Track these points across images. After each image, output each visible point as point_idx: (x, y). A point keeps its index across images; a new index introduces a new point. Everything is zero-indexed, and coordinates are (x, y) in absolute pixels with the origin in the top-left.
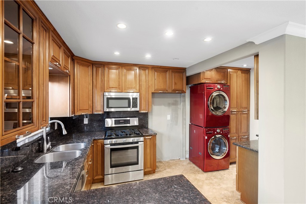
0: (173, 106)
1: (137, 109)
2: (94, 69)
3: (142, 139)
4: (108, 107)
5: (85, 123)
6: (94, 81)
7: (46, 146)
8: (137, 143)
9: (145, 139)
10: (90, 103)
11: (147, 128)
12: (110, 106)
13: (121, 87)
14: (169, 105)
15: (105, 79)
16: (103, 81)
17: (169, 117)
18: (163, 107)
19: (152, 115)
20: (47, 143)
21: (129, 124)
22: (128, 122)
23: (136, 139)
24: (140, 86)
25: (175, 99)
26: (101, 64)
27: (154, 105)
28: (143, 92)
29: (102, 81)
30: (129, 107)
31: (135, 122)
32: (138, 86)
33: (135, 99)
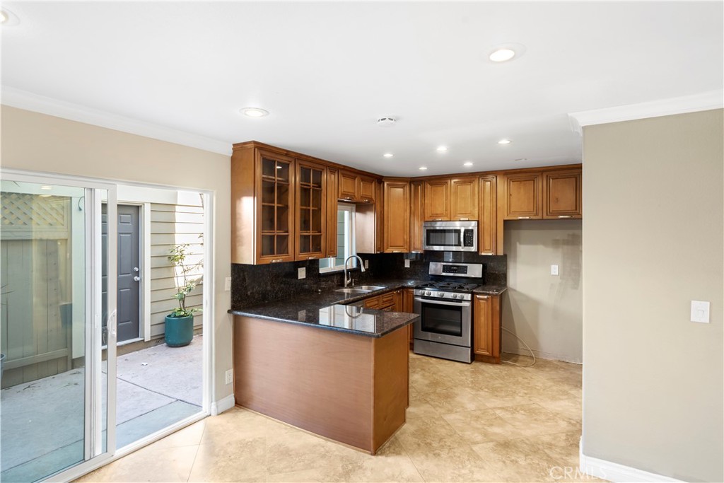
0: (565, 247)
1: (474, 249)
2: (413, 186)
3: (468, 297)
4: (428, 244)
5: (406, 266)
6: (412, 206)
7: (347, 282)
8: (460, 301)
9: (472, 297)
10: (407, 237)
11: (505, 285)
12: (431, 243)
13: (449, 212)
14: (556, 243)
15: (426, 201)
16: (423, 205)
17: (555, 270)
18: (540, 248)
19: (515, 261)
20: (348, 279)
21: (466, 273)
22: (464, 270)
23: (459, 295)
24: (481, 209)
25: (571, 232)
26: (422, 181)
27: (520, 244)
28: (487, 219)
29: (421, 206)
30: (459, 245)
31: (475, 271)
32: (477, 209)
33: (468, 233)
